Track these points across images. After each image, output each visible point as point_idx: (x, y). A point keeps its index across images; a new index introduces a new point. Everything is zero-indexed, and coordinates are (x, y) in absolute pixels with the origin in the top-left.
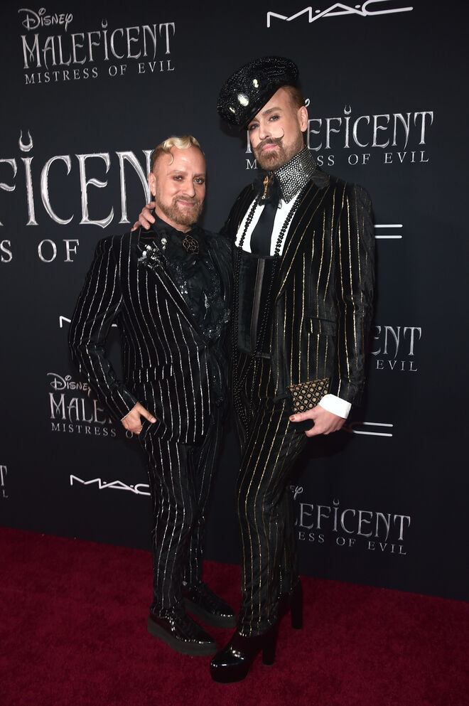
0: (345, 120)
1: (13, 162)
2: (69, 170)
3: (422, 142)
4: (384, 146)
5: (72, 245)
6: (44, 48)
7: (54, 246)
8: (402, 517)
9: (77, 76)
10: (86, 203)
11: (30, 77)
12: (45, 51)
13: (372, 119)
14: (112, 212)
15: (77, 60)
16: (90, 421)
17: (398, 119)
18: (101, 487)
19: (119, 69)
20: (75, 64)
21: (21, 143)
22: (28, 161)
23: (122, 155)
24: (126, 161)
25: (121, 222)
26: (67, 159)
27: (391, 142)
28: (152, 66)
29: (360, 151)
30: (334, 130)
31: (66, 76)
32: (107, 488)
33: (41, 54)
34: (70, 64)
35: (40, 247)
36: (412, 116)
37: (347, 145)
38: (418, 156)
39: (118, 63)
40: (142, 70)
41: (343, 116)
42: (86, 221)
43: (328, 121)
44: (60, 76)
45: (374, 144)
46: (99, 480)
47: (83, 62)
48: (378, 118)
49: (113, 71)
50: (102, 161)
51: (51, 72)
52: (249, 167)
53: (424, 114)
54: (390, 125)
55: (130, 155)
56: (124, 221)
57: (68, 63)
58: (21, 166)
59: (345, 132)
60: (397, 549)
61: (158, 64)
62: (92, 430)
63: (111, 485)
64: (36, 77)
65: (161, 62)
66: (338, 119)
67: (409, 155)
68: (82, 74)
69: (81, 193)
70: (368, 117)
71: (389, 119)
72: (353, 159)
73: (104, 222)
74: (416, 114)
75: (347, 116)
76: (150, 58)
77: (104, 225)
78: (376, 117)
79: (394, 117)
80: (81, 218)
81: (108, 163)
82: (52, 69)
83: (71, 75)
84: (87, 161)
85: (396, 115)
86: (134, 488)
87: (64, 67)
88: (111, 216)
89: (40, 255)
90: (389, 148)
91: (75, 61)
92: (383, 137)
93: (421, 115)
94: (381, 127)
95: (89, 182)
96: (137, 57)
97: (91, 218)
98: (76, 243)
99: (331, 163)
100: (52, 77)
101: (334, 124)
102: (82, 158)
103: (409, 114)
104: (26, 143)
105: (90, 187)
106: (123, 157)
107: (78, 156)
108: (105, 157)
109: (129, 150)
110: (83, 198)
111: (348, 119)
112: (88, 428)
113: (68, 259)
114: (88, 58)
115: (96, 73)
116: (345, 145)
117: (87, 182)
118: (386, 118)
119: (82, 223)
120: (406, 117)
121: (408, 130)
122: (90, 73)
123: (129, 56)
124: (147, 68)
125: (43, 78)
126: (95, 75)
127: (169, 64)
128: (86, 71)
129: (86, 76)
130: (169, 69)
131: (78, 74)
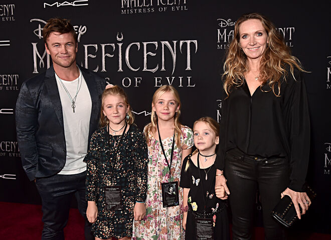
1: (113, 45)
2: (139, 48)
3: (290, 39)
5: (138, 80)
7: (130, 80)
10: (146, 62)
11: (124, 11)
14: (158, 66)
17: (280, 30)
19: (163, 9)
21: (117, 37)
22: (120, 45)
23: (163, 43)
24: (164, 45)
25: (161, 70)
26: (138, 44)
28: (178, 8)
31: (140, 11)
33: (130, 2)
35: (123, 81)
38: (289, 44)
39: (163, 6)
40: (173, 10)
42: (145, 70)
44: (137, 11)
47: (147, 6)
49: (161, 9)
50: (154, 45)
52: (219, 48)
53: (291, 28)
55: (167, 42)
56: (163, 70)
57: (141, 6)
58: (117, 47)
64: (127, 11)
65: (182, 7)
68: (147, 10)
69: (144, 58)
71: (277, 30)
74: (287, 29)
76: (177, 5)
80: (143, 68)
81: (157, 46)
82: (134, 8)
83: (142, 11)
84: (147, 45)
88: (157, 68)
89: (123, 84)
91: (144, 5)
95: (148, 54)
96: (171, 4)
97: (147, 68)
98: (140, 79)
100: (134, 11)
103: (285, 28)
104: (120, 37)
105: (148, 56)
107: (143, 43)
108: (155, 43)
109: (166, 41)
110: (144, 60)
113: (136, 86)
114: (150, 4)
119: (143, 70)
120: (283, 30)
121: (284, 35)
122: (151, 10)
123: (168, 4)
124: (176, 9)
125: (130, 11)
126: (153, 11)
127: (185, 7)
128: (149, 9)
129: (149, 11)
130: (185, 9)
131: (145, 10)
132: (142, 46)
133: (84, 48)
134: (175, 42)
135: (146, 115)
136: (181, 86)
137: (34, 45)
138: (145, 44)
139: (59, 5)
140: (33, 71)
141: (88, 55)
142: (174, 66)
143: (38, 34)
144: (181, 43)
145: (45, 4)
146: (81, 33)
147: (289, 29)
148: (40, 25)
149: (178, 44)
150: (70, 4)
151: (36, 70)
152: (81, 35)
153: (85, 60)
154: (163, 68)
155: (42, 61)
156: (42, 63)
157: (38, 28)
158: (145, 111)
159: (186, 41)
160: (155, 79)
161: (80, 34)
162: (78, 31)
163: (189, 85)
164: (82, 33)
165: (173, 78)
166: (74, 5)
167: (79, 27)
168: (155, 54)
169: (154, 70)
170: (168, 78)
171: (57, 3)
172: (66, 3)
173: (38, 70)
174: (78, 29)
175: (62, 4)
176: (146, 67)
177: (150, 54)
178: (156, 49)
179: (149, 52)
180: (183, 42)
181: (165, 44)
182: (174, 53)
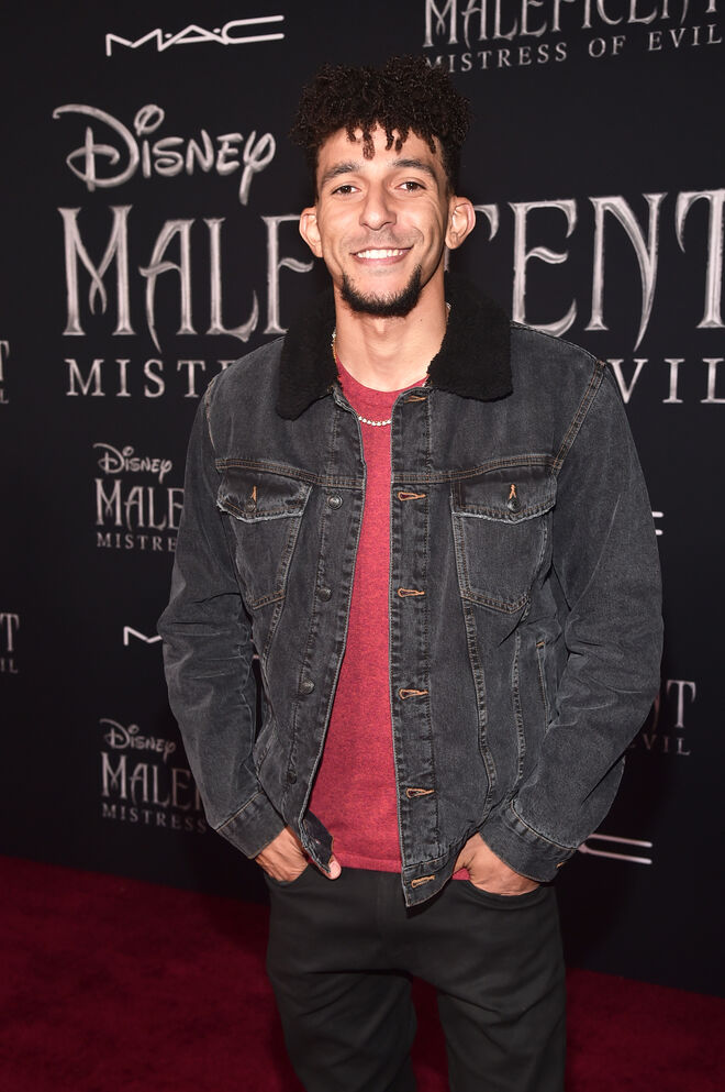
2: (494, 231)
6: (465, 10)
9: (526, 59)
10: (522, 292)
12: (466, 15)
14: (573, 309)
15: (528, 30)
19: (610, 44)
20: (524, 36)
23: (601, 204)
24: (608, 214)
25: (590, 328)
26: (492, 211)
28: (678, 36)
31: (503, 58)
33: (460, 20)
34: (515, 37)
39: (609, 33)
40: (655, 45)
44: (493, 60)
47: (538, 33)
49: (597, 48)
50: (560, 214)
51: (474, 54)
55: (618, 204)
56: (597, 325)
57: (509, 36)
64: (446, 62)
65: (696, 29)
68: (535, 55)
76: (674, 22)
77: (555, 333)
81: (572, 218)
82: (479, 46)
83: (514, 58)
84: (531, 215)
87: (502, 43)
88: (570, 319)
91: (524, 31)
95: (532, 254)
96: (647, 20)
100: (477, 61)
102: (521, 210)
105: (534, 265)
106: (603, 206)
107: (512, 205)
108: (567, 207)
109: (614, 194)
110: (516, 282)
114: (551, 26)
115: (564, 53)
122: (552, 53)
123: (632, 19)
124: (667, 40)
125: (458, 63)
126: (561, 56)
127: (711, 31)
128: (544, 49)
129: (543, 58)
130: (711, 42)
131: (527, 55)
132: (507, 219)
133: (264, 229)
134: (655, 200)
136: (673, 398)
137: (70, 216)
139: (165, 40)
140: (63, 330)
141: (279, 260)
142: (647, 311)
143: (83, 170)
144: (684, 201)
145: (110, 37)
146: (253, 164)
148: (89, 134)
149: (668, 208)
150: (208, 36)
151: (76, 324)
152: (256, 176)
153: (266, 284)
154: (597, 321)
155: (97, 284)
156: (98, 292)
157: (83, 144)
159: (707, 194)
161: (247, 170)
162: (239, 157)
163: (711, 398)
164: (259, 165)
165: (641, 362)
166: (226, 40)
167: (246, 138)
168: (561, 258)
169: (555, 329)
170: (616, 364)
171: (158, 32)
172: (193, 34)
173: (82, 324)
174: (240, 146)
175: (179, 39)
176: (520, 315)
177: (543, 255)
178: (569, 233)
179: (537, 246)
180: (691, 199)
181: (608, 208)
182: (649, 252)
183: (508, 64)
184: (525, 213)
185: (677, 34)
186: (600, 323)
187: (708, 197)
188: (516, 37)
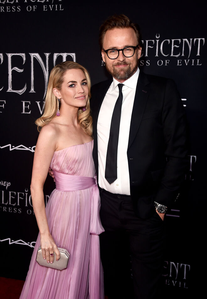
0: (156, 41)
2: (2, 62)
3: (198, 54)
4: (177, 56)
5: (1, 104)
8: (185, 265)
9: (9, 10)
10: (11, 80)
13: (171, 41)
14: (26, 86)
15: (9, 1)
16: (6, 204)
17: (185, 41)
18: (10, 243)
19: (32, 8)
20: (8, 3)
23: (32, 55)
24: (34, 58)
25: (30, 92)
26: (1, 55)
27: (181, 54)
28: (51, 7)
29: (164, 59)
30: (150, 47)
32: (14, 244)
36: (193, 40)
37: (157, 55)
38: (196, 62)
39: (32, 4)
40: (45, 9)
41: (155, 39)
42: (10, 90)
43: (147, 41)
45: (172, 55)
46: (9, 239)
48: (174, 41)
49: (29, 8)
50: (21, 58)
52: (103, 65)
53: (199, 39)
54: (181, 45)
55: (37, 55)
56: (32, 91)
59: (156, 48)
60: (182, 285)
61: (54, 7)
62: (7, 209)
63: (16, 242)
65: (56, 5)
66: (152, 40)
67: (191, 62)
68: (11, 9)
69: (8, 74)
70: (169, 40)
71: (180, 42)
72: (160, 63)
73: (20, 91)
74: (195, 40)
75: (157, 39)
76: (50, 3)
77: (20, 93)
78: (173, 40)
79: (183, 40)
80: (8, 88)
81: (24, 59)
83: (5, 9)
84: (12, 57)
85: (184, 40)
86: (30, 244)
87: (1, 5)
88: (25, 89)
90: (180, 57)
92: (176, 51)
93: (198, 40)
94: (176, 46)
95: (13, 69)
96: (43, 1)
97: (13, 89)
98: (4, 102)
99: (148, 64)
101: (150, 43)
103: (191, 39)
105: (14, 72)
106: (33, 56)
107: (7, 54)
108: (23, 56)
109: (36, 53)
110: (9, 77)
111: (158, 41)
112: (5, 208)
114: (16, 1)
116: (156, 55)
117: (12, 68)
118: (178, 41)
119: (8, 91)
120: (189, 41)
121: (190, 48)
122: (16, 9)
123: (39, 1)
124: (48, 8)
126: (19, 10)
127: (60, 6)
128: (14, 8)
129: (14, 10)
130: (60, 10)
131: (9, 9)
132: (6, 58)
134: (47, 55)
135: (11, 150)
138: (10, 56)
144: (55, 56)
147: (197, 41)
149: (51, 58)
154: (32, 90)
158: (10, 145)
159: (61, 54)
160: (22, 103)
168: (22, 71)
169: (21, 92)
170: (38, 103)
176: (11, 87)
177: (16, 69)
178: (24, 63)
179: (15, 67)
180: (57, 55)
181: (34, 56)
182: (46, 70)
183: (3, 11)
184: (11, 56)
185: (51, 6)
186: (33, 91)
187: (62, 55)
188: (6, 3)
